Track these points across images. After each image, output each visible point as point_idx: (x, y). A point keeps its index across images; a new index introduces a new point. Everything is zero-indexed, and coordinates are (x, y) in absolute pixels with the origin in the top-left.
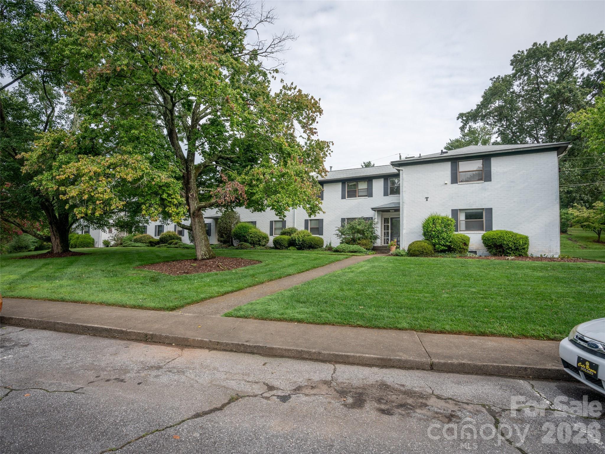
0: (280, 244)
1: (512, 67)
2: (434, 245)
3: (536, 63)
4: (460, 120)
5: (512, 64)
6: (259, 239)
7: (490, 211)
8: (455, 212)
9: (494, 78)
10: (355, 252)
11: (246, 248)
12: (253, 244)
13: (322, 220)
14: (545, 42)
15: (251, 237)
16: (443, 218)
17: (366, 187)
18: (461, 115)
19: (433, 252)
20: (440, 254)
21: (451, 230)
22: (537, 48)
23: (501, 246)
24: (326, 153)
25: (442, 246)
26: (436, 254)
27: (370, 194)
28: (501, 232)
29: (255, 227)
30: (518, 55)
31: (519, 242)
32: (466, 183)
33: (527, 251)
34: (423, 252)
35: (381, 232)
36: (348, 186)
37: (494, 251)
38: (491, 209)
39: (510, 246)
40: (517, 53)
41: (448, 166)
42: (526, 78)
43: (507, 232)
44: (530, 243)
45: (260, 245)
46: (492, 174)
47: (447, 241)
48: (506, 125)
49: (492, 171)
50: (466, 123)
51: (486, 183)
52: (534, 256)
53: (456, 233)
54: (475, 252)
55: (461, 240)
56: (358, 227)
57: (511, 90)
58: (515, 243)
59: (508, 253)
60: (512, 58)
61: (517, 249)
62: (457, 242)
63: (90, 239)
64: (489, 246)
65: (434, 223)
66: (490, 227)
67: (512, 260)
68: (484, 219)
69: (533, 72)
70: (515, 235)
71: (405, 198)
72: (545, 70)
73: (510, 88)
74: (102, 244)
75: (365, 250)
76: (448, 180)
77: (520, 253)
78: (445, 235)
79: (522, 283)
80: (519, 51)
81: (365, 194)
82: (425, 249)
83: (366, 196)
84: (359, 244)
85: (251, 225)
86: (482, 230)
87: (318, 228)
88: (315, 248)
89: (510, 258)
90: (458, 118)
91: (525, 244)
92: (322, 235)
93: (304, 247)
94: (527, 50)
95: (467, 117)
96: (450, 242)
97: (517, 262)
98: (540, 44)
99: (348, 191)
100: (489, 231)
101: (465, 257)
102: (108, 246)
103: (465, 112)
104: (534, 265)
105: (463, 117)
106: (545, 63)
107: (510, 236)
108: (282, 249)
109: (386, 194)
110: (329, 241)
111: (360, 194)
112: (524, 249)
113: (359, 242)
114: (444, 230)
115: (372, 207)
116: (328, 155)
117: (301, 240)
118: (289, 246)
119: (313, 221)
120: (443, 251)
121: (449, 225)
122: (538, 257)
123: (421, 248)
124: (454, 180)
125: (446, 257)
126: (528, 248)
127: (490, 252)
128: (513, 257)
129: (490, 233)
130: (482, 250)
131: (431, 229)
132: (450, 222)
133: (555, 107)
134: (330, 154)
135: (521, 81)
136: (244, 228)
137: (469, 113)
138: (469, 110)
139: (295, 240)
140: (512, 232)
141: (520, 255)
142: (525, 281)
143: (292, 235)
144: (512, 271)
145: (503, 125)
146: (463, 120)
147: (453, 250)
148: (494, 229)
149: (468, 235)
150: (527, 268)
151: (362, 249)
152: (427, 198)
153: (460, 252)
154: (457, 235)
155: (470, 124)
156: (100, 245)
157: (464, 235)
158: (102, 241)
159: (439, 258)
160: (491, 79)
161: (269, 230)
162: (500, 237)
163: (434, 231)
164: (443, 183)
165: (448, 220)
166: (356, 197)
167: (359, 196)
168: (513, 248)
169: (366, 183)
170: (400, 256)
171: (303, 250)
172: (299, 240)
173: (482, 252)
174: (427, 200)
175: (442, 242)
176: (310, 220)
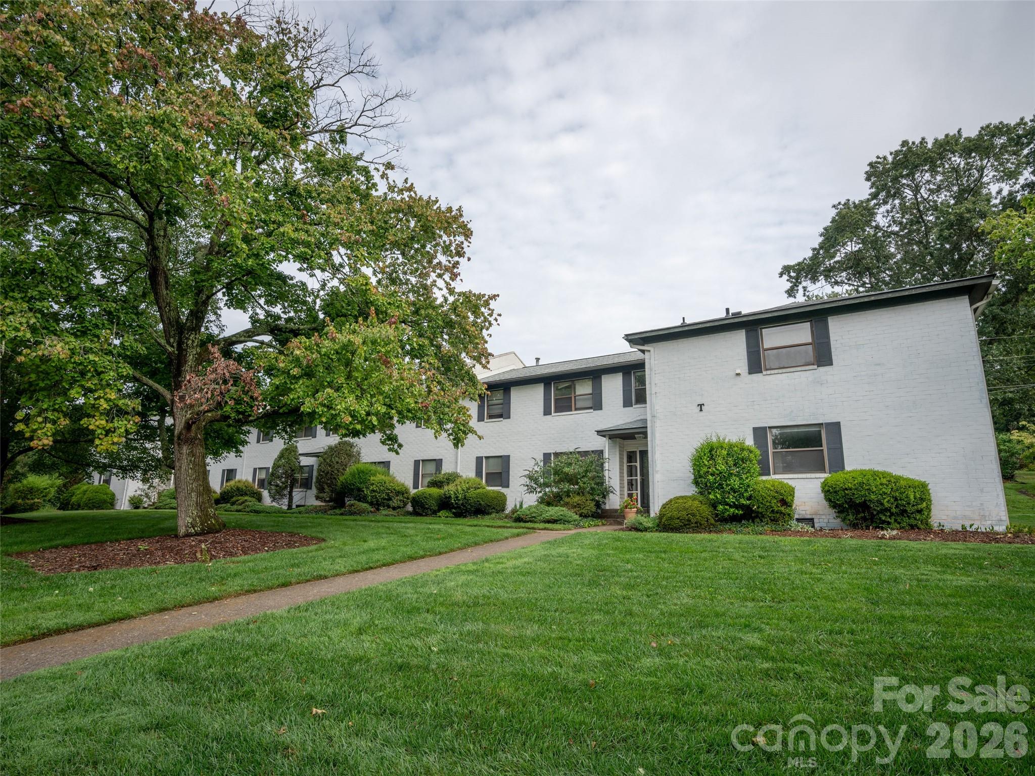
0: (422, 506)
1: (869, 184)
2: (714, 505)
3: (911, 175)
4: (785, 277)
5: (868, 179)
6: (388, 495)
7: (835, 428)
8: (760, 433)
9: (839, 203)
10: (554, 521)
11: (360, 512)
12: (377, 505)
13: (509, 457)
14: (923, 139)
15: (373, 491)
16: (731, 446)
17: (590, 392)
18: (786, 270)
19: (713, 521)
20: (727, 526)
21: (749, 471)
22: (910, 149)
23: (865, 506)
24: (490, 319)
25: (731, 507)
26: (719, 526)
27: (597, 404)
28: (863, 473)
29: (387, 473)
30: (876, 162)
31: (907, 497)
32: (780, 371)
33: (928, 516)
34: (689, 520)
35: (621, 480)
36: (557, 389)
37: (851, 517)
38: (838, 424)
39: (887, 505)
40: (875, 160)
41: (739, 339)
42: (897, 202)
43: (875, 474)
44: (933, 497)
45: (389, 507)
46: (833, 350)
47: (741, 495)
48: (870, 283)
49: (832, 343)
50: (796, 283)
51: (822, 369)
52: (947, 528)
53: (764, 478)
54: (810, 521)
55: (773, 494)
56: (566, 470)
57: (874, 224)
58: (896, 499)
59: (883, 522)
60: (868, 168)
61: (903, 512)
62: (763, 498)
63: (106, 494)
64: (840, 506)
65: (712, 458)
66: (838, 463)
67: (893, 538)
68: (825, 447)
69: (908, 193)
70: (894, 481)
71: (657, 407)
72: (930, 190)
73: (870, 221)
74: (127, 503)
75: (577, 517)
76: (742, 365)
77: (913, 522)
78: (735, 482)
79: (908, 613)
80: (878, 157)
81: (589, 404)
82: (694, 515)
83: (591, 408)
84: (566, 504)
85: (380, 468)
86: (823, 470)
87: (500, 473)
89: (888, 533)
90: (781, 275)
91: (922, 500)
92: (508, 486)
93: (466, 511)
94: (891, 154)
95: (798, 272)
96: (749, 498)
97: (903, 543)
98: (913, 143)
99: (556, 400)
100: (836, 472)
101: (785, 532)
102: (137, 507)
103: (792, 263)
104: (944, 551)
105: (789, 273)
106: (927, 176)
107: (884, 481)
108: (426, 515)
109: (627, 403)
111: (579, 405)
112: (920, 511)
113: (567, 500)
114: (735, 470)
115: (599, 429)
116: (493, 322)
117: (461, 496)
118: (439, 511)
119: (491, 460)
120: (734, 519)
121: (743, 460)
122: (957, 532)
123: (685, 513)
124: (755, 365)
125: (741, 532)
126: (928, 508)
127: (844, 520)
128: (895, 532)
129: (839, 476)
130: (826, 517)
131: (705, 469)
132: (746, 453)
133: (956, 247)
134: (496, 320)
135: (888, 207)
136: (363, 475)
137: (799, 264)
138: (801, 260)
139: (450, 497)
140: (890, 475)
141: (912, 527)
142: (919, 603)
143: (446, 488)
144: (886, 571)
145: (865, 283)
146: (790, 277)
147: (757, 517)
148: (848, 467)
149: (791, 483)
150: (926, 562)
151: (572, 515)
152: (701, 406)
153: (774, 520)
154: (764, 481)
155: (804, 284)
156: (123, 505)
157: (781, 483)
158: (128, 498)
159: (725, 535)
160: (834, 206)
161: (411, 478)
162: (861, 484)
163: (712, 475)
164: (733, 374)
165: (742, 450)
166: (571, 411)
167: (576, 409)
168: (894, 510)
169: (590, 383)
170: (641, 531)
171: (465, 517)
172: (457, 497)
173: (826, 521)
174: (701, 410)
175: (731, 499)
176: (487, 458)
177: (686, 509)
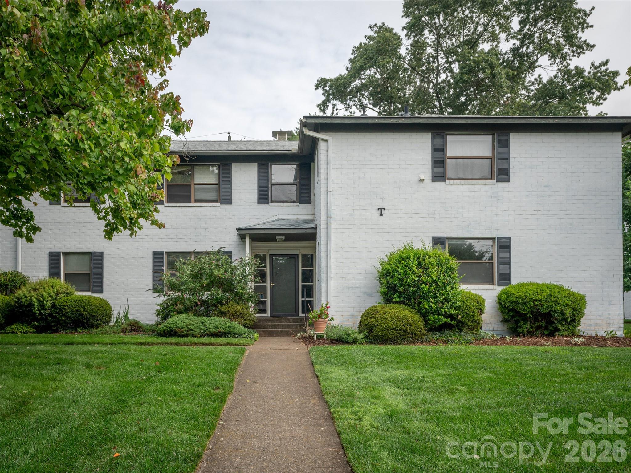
2: (424, 315)
4: (320, 91)
7: (506, 243)
13: (101, 254)
17: (216, 181)
19: (424, 331)
20: (437, 336)
21: (456, 281)
26: (431, 335)
27: (224, 197)
31: (580, 308)
32: (461, 182)
34: (405, 331)
37: (528, 326)
38: (509, 239)
41: (425, 142)
46: (511, 167)
47: (451, 306)
49: (511, 159)
51: (499, 185)
55: (476, 304)
56: (216, 272)
62: (468, 308)
71: (333, 207)
76: (426, 172)
81: (213, 196)
82: (409, 325)
83: (216, 201)
84: (224, 314)
87: (88, 275)
88: (92, 326)
92: (101, 291)
93: (58, 323)
96: (457, 308)
99: (168, 187)
100: (505, 285)
105: (324, 86)
107: (566, 294)
109: (263, 200)
110: (123, 309)
111: (200, 195)
113: (222, 309)
115: (237, 227)
117: (49, 304)
118: (7, 324)
119: (72, 258)
123: (399, 323)
124: (439, 173)
125: (450, 342)
128: (582, 339)
129: (509, 289)
143: (19, 293)
146: (324, 91)
148: (514, 282)
151: (237, 325)
152: (381, 210)
164: (416, 179)
166: (190, 202)
167: (197, 201)
169: (216, 170)
170: (348, 343)
171: (56, 331)
172: (43, 306)
173: (491, 329)
174: (381, 215)
175: (445, 308)
176: (66, 254)
177: (399, 318)
